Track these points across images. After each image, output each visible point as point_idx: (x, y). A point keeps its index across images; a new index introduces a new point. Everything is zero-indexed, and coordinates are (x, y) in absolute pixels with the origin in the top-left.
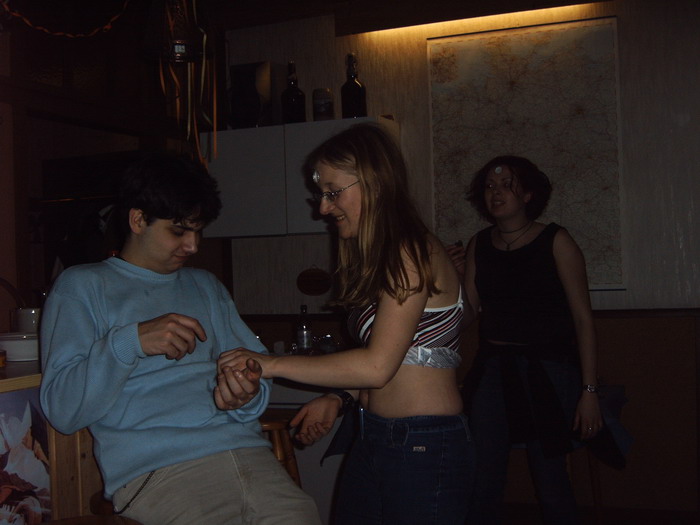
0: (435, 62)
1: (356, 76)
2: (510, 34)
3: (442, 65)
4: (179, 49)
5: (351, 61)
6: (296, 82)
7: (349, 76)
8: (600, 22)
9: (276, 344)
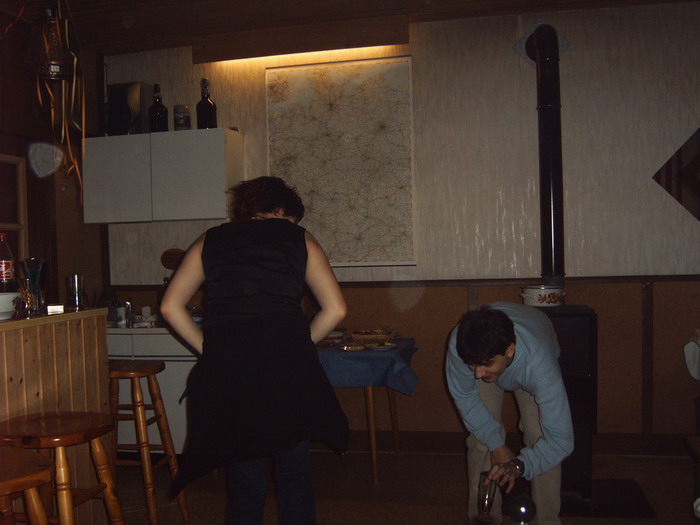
0: (272, 87)
1: (209, 96)
2: (330, 67)
3: (277, 90)
5: (205, 83)
6: (160, 100)
7: (203, 96)
8: (399, 59)
9: (144, 309)
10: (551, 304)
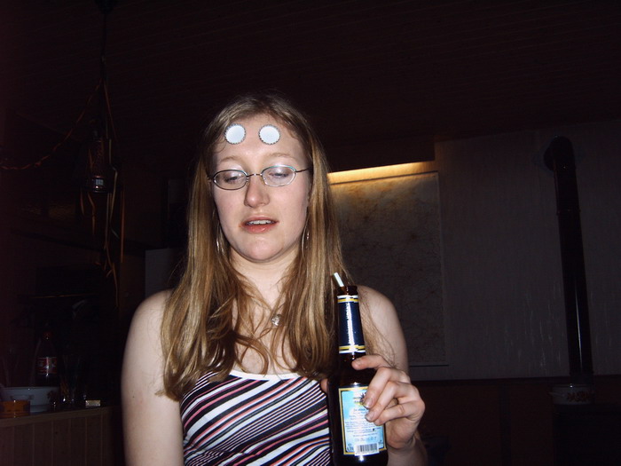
2: (364, 184)
4: (99, 183)
8: (427, 175)
10: (580, 403)
